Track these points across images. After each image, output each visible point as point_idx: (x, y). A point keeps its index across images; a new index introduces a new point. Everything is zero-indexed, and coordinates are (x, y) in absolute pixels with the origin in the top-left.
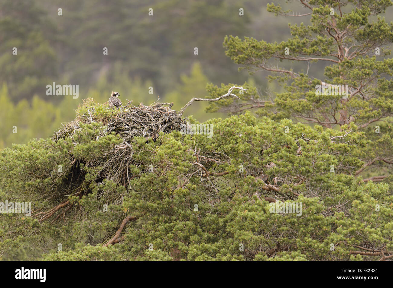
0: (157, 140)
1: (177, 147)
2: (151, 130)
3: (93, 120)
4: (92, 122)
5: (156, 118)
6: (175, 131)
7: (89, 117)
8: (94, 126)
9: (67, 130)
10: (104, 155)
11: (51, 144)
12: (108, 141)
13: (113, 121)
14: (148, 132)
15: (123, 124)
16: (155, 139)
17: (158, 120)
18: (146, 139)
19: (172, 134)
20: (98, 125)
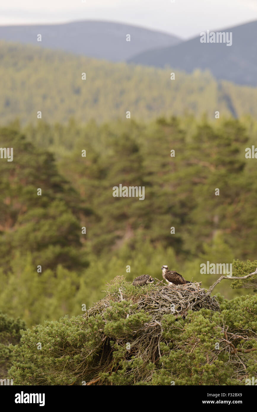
0: (186, 318)
1: (205, 324)
2: (179, 308)
3: (124, 298)
4: (122, 300)
5: (185, 296)
6: (203, 309)
7: (120, 295)
8: (125, 304)
9: (98, 308)
10: (134, 333)
11: (82, 321)
12: (137, 319)
13: (143, 299)
14: (178, 310)
15: (152, 302)
16: (184, 317)
17: (187, 298)
18: (175, 317)
19: (200, 311)
20: (128, 303)
